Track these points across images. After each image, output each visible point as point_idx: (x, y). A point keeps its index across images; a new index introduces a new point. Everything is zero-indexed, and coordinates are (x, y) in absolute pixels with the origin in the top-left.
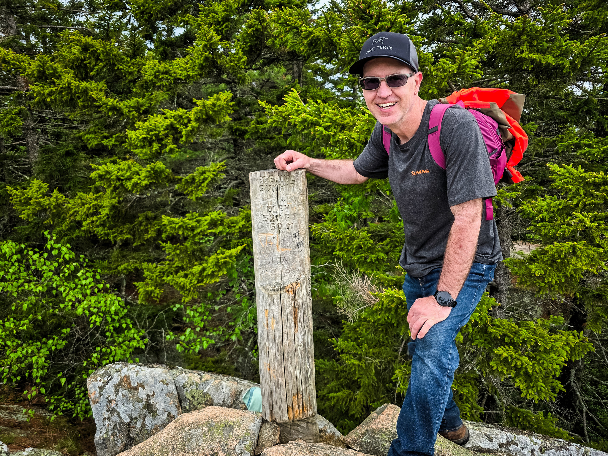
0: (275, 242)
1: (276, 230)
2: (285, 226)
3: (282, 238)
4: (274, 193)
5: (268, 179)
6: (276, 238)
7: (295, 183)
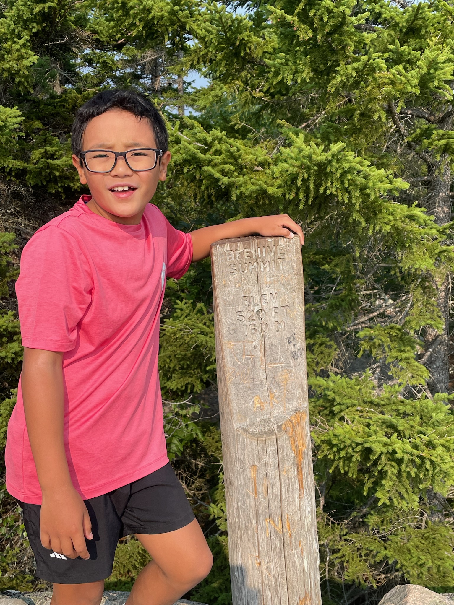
0: (258, 353)
1: (259, 336)
2: (273, 326)
3: (267, 347)
4: (253, 276)
5: (242, 253)
6: (258, 347)
7: (286, 257)
